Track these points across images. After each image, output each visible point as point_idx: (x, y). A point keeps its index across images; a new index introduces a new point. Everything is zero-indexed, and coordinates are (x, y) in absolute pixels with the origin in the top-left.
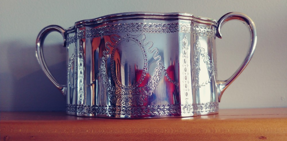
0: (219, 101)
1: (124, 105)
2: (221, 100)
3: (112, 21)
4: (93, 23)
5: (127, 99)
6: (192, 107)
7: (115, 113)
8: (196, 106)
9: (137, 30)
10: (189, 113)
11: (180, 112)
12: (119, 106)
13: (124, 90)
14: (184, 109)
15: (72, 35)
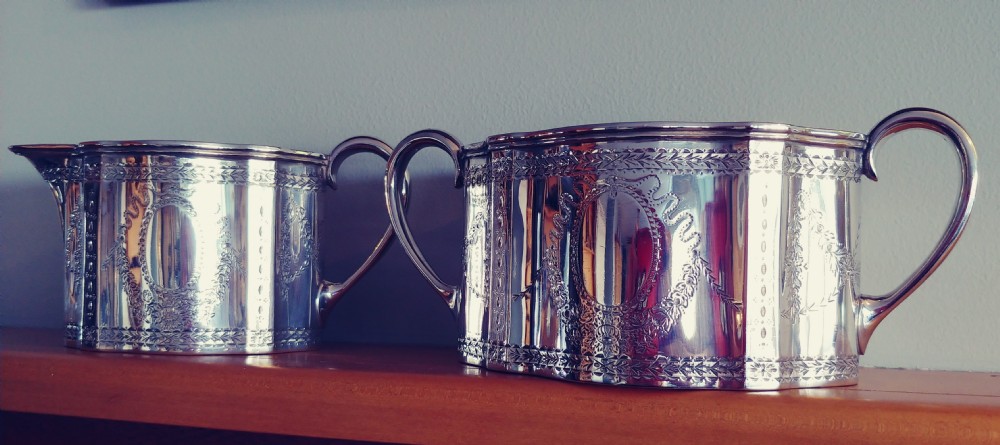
0: (861, 352)
1: (602, 352)
2: (868, 351)
3: (578, 144)
4: (531, 144)
5: (607, 338)
6: (777, 366)
7: (579, 368)
8: (789, 361)
9: (640, 166)
10: (767, 380)
11: (743, 378)
12: (589, 354)
13: (601, 316)
14: (754, 370)
15: (477, 163)
